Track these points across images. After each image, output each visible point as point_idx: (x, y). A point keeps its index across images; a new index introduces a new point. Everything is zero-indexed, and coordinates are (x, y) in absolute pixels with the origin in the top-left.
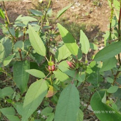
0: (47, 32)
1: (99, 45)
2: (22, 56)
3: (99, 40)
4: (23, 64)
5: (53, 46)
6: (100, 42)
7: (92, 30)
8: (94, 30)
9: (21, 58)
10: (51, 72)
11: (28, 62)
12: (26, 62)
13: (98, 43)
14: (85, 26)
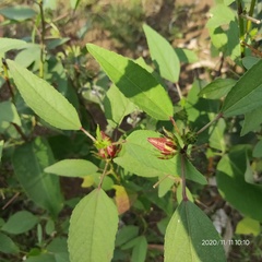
0: (60, 54)
1: (184, 37)
2: (23, 131)
3: (181, 27)
4: (35, 150)
5: (87, 85)
6: (185, 31)
7: (158, 8)
8: (162, 8)
9: (24, 137)
10: (108, 160)
11: (42, 142)
12: (38, 142)
13: (180, 35)
14: (141, 5)
